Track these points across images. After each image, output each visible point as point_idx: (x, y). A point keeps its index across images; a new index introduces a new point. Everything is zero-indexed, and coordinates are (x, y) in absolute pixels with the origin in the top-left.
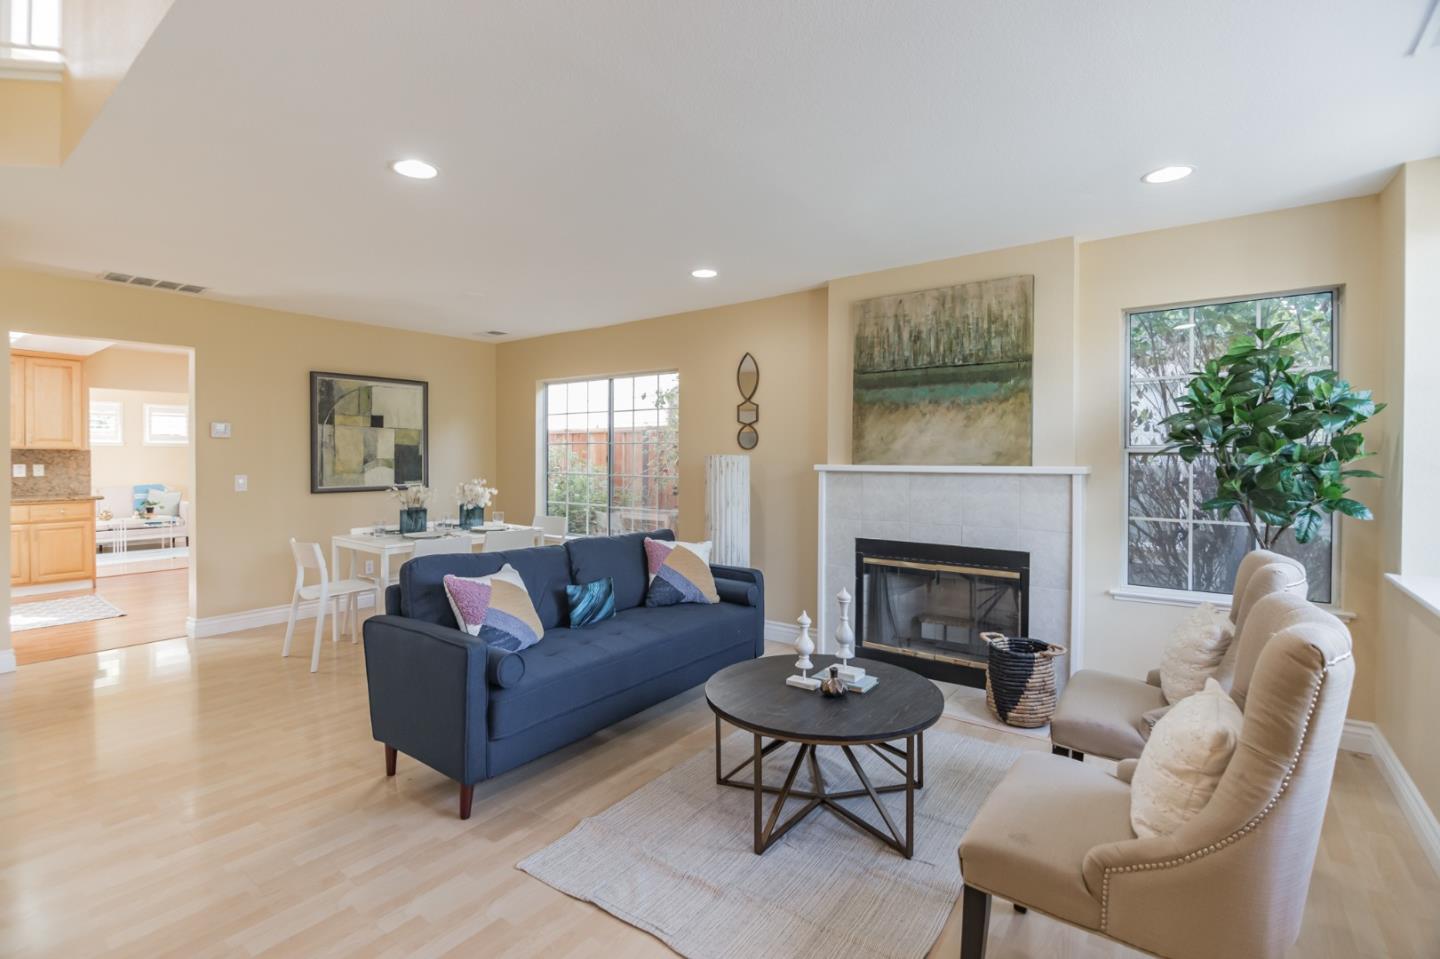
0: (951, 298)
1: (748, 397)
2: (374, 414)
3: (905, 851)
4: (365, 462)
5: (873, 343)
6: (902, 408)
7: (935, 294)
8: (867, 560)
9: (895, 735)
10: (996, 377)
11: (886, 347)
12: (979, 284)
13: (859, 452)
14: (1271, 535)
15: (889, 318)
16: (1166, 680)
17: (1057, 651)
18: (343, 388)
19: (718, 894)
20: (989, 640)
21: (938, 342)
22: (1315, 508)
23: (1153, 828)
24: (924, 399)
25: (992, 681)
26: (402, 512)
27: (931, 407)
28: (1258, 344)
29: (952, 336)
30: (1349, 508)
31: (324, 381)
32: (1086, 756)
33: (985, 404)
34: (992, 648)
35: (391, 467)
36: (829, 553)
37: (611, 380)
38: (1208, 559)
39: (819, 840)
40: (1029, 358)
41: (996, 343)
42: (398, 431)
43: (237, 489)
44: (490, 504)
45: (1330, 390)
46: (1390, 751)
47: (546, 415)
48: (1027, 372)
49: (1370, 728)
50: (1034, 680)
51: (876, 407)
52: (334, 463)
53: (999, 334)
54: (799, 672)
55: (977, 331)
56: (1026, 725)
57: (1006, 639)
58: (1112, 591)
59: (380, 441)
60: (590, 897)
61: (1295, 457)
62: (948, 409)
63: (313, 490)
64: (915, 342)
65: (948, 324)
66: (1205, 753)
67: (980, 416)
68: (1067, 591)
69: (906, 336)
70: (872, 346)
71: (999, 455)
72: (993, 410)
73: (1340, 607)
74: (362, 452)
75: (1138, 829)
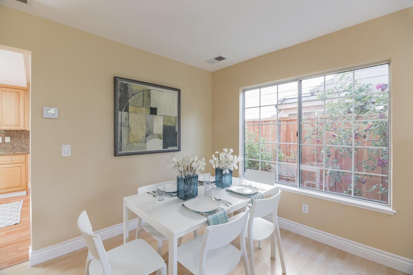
2: (152, 106)
4: (147, 136)
18: (134, 89)
26: (178, 180)
31: (122, 83)
35: (161, 139)
42: (165, 117)
43: (64, 155)
47: (244, 109)
52: (129, 137)
59: (155, 123)
63: (116, 155)
74: (145, 130)
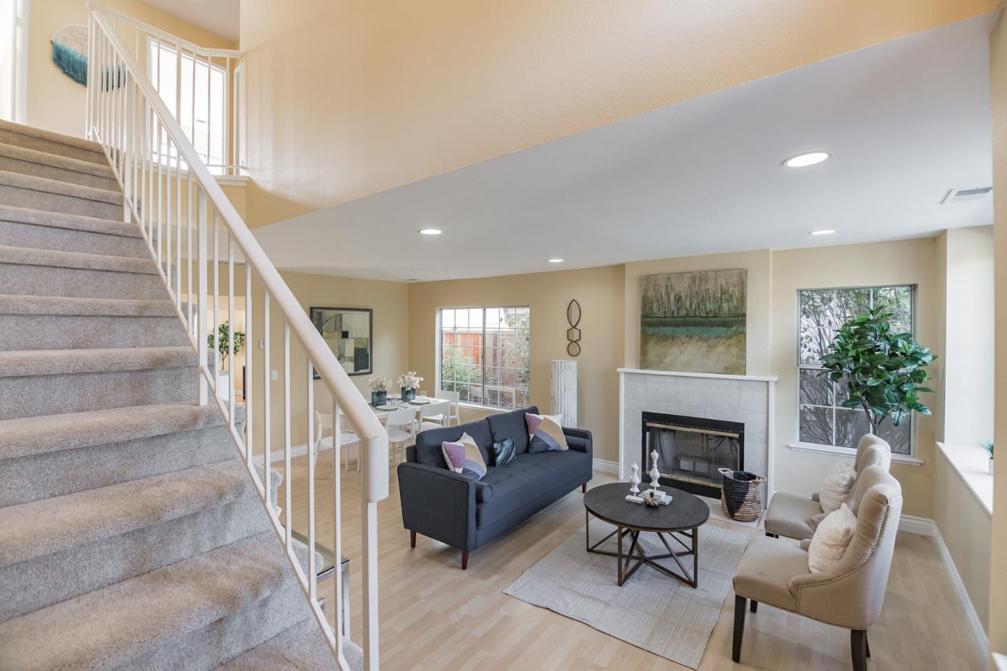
0: (698, 278)
1: (574, 325)
2: (343, 330)
3: (693, 585)
5: (652, 300)
6: (670, 339)
7: (689, 275)
8: (648, 424)
9: (688, 528)
10: (725, 324)
11: (660, 303)
12: (716, 271)
13: (644, 362)
14: (878, 420)
15: (662, 287)
16: (822, 499)
17: (761, 480)
18: (326, 315)
19: (607, 604)
20: (723, 473)
21: (691, 302)
22: (901, 406)
23: (819, 569)
24: (683, 334)
25: (726, 496)
27: (687, 339)
28: (871, 317)
29: (700, 300)
30: (919, 408)
31: (318, 312)
32: (780, 537)
33: (719, 340)
34: (725, 477)
35: (352, 362)
36: (625, 419)
37: (484, 309)
38: (845, 423)
39: (648, 579)
40: (744, 315)
41: (725, 305)
42: (356, 339)
43: (273, 379)
44: (419, 386)
45: (910, 348)
46: (940, 535)
47: (441, 328)
48: (743, 323)
49: (929, 522)
50: (749, 496)
51: (655, 337)
53: (727, 301)
54: (632, 494)
55: (714, 298)
56: (744, 520)
57: (732, 472)
58: (791, 445)
59: (347, 346)
60: (546, 606)
61: (891, 382)
62: (697, 341)
64: (678, 301)
65: (697, 293)
66: (841, 537)
67: (716, 346)
68: (765, 445)
69: (672, 298)
70: (652, 303)
71: (727, 368)
72: (724, 343)
73: (915, 457)
75: (812, 569)
